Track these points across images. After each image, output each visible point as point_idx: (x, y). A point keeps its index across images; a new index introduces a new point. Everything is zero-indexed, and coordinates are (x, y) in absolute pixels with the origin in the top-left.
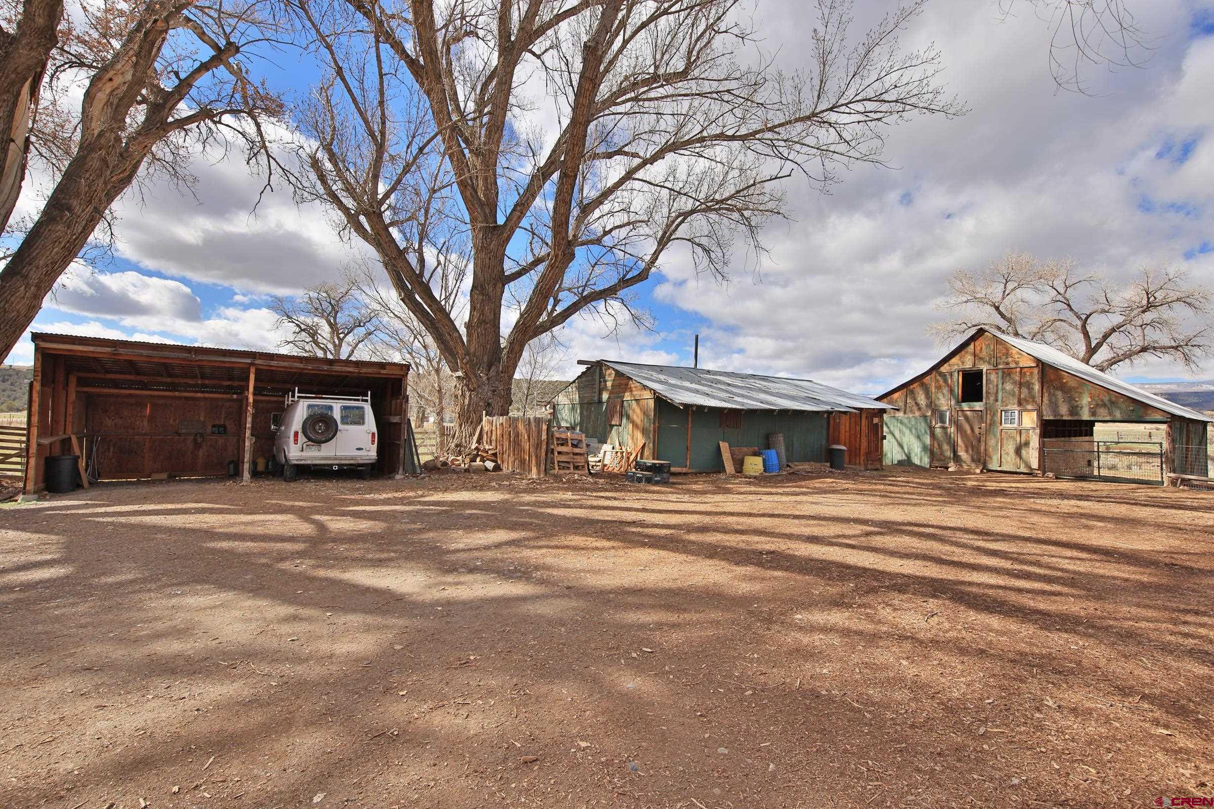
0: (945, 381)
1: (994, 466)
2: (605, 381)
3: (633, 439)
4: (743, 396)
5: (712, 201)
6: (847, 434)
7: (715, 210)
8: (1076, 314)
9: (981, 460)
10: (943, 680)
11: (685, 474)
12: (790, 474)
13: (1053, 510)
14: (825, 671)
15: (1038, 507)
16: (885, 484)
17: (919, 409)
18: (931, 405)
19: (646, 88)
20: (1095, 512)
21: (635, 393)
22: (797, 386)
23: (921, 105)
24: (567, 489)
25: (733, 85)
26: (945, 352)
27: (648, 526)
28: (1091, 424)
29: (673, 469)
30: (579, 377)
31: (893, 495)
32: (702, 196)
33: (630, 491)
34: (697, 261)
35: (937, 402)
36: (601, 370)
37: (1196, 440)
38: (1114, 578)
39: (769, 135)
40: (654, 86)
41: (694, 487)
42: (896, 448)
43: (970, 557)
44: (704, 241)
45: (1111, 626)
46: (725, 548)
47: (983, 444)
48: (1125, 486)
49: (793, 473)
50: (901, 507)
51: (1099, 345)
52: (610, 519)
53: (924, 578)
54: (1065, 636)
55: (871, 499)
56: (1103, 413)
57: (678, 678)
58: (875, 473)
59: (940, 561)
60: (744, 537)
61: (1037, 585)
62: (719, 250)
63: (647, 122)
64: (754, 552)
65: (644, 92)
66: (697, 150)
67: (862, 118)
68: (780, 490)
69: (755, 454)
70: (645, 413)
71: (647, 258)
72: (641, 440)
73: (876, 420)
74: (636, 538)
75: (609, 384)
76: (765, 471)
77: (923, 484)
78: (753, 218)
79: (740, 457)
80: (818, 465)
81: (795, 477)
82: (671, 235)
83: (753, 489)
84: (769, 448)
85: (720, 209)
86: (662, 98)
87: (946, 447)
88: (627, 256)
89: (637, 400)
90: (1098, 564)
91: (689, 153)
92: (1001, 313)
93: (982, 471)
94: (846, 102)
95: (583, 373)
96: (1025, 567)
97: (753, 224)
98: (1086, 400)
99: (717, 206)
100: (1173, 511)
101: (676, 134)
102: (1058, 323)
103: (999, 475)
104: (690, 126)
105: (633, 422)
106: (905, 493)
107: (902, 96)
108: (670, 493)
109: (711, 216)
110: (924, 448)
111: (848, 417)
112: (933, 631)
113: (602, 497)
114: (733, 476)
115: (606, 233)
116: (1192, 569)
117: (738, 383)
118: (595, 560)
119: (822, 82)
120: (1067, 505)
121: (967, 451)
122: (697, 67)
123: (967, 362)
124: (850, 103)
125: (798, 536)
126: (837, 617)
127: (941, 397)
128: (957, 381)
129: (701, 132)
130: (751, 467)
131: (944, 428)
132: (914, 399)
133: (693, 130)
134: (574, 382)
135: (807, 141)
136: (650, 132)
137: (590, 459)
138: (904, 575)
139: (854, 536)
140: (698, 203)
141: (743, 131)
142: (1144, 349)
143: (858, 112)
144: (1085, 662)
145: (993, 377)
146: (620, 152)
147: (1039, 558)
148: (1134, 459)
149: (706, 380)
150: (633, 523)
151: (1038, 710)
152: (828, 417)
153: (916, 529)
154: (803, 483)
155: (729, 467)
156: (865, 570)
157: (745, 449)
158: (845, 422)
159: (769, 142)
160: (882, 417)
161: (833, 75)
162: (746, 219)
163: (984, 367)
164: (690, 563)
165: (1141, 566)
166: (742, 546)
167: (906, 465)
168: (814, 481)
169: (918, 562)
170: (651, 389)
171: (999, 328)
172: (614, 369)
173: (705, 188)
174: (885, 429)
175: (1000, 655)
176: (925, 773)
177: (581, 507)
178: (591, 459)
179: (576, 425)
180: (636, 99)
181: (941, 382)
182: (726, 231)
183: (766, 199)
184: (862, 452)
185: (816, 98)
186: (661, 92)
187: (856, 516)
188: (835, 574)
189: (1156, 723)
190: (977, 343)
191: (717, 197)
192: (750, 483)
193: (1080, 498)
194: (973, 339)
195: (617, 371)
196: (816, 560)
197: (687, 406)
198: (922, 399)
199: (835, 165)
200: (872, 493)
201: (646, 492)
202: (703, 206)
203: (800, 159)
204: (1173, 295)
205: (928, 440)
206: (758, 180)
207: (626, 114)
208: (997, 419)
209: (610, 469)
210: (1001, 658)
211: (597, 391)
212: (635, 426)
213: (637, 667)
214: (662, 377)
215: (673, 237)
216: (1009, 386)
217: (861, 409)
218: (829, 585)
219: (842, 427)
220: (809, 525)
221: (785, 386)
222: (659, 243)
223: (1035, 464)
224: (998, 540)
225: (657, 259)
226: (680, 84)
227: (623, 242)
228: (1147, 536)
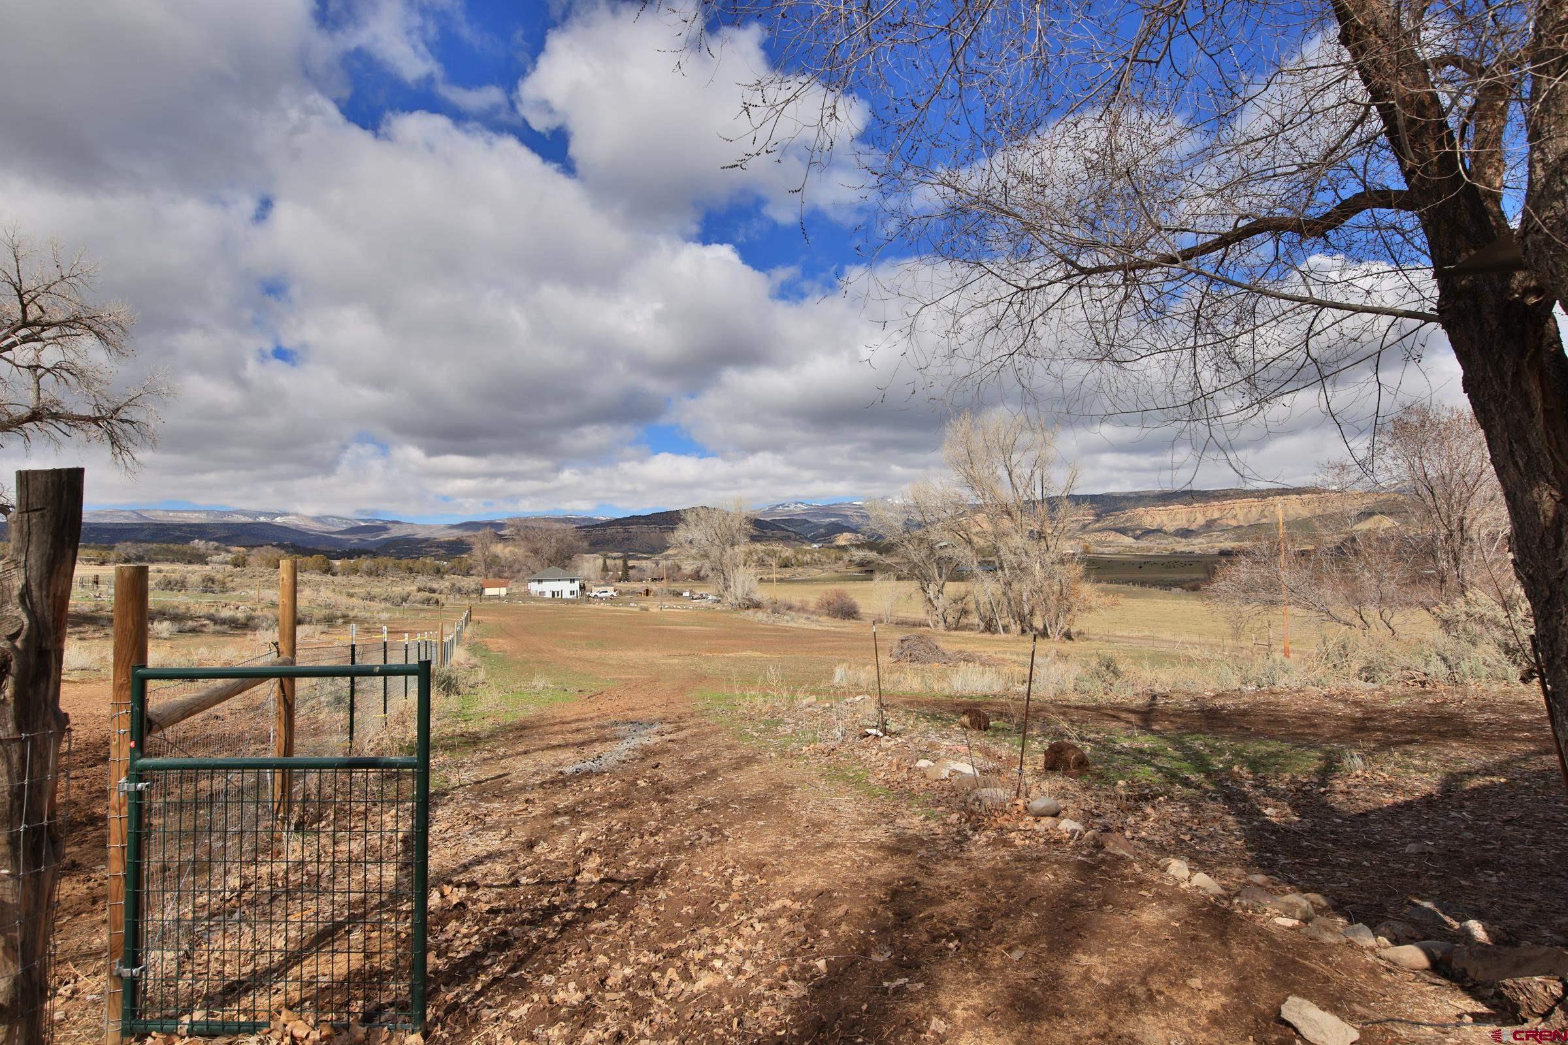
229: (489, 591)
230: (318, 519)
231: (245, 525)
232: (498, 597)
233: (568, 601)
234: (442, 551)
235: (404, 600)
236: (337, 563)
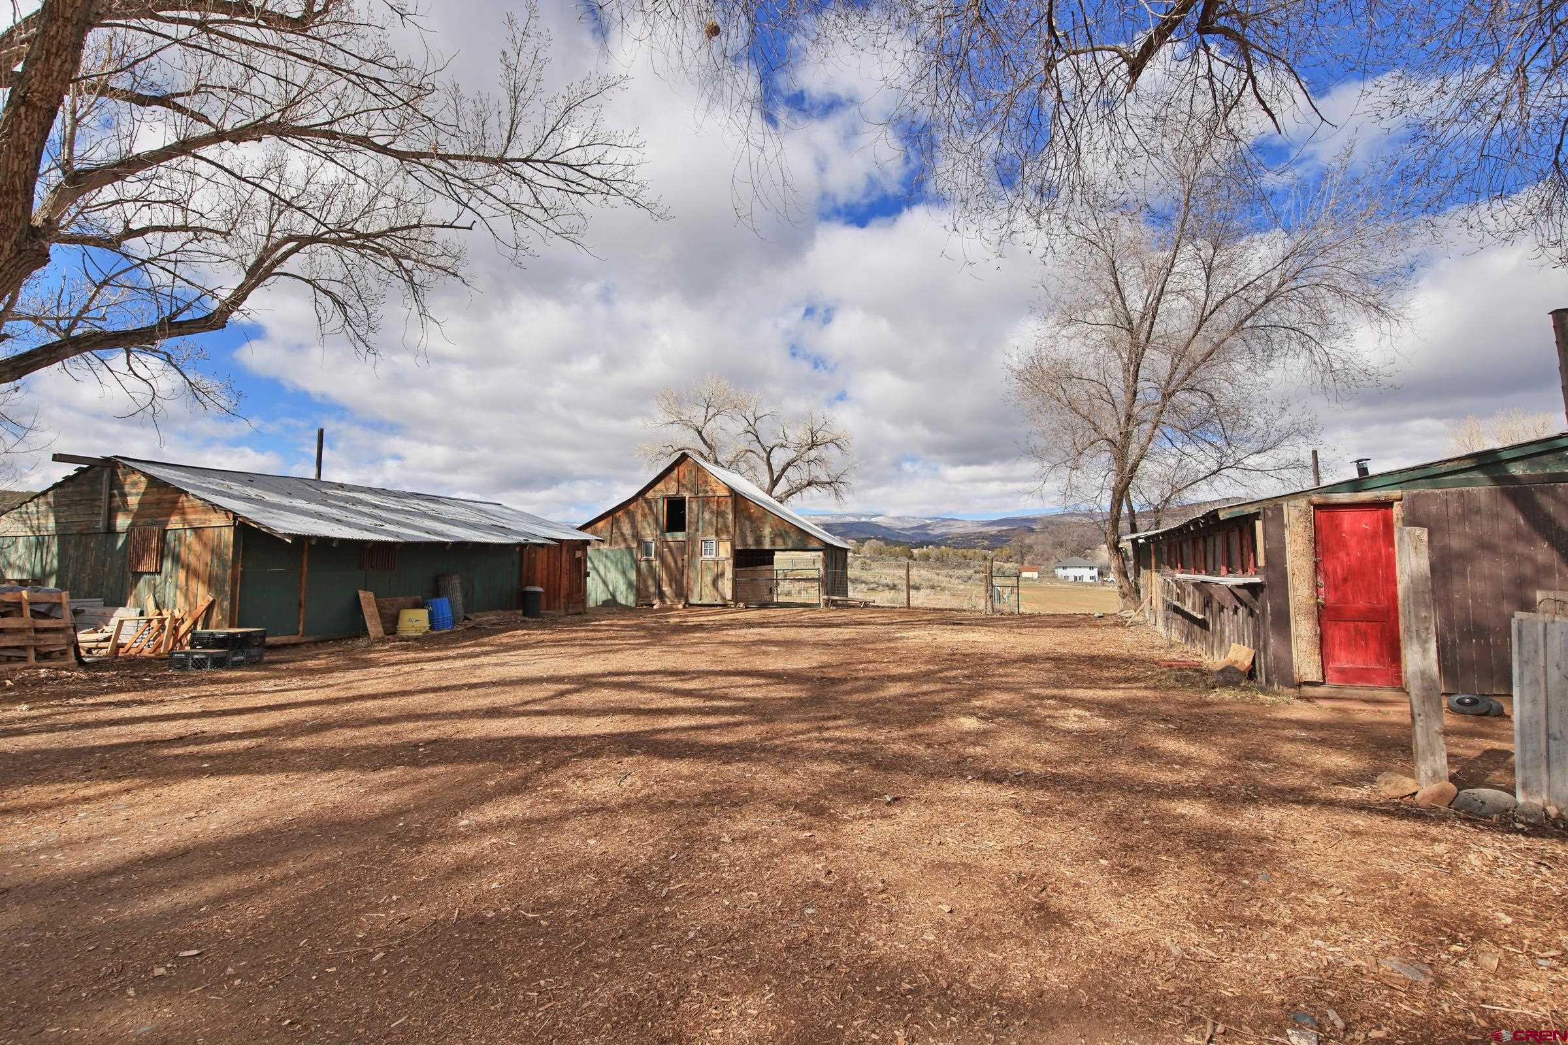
0: (651, 508)
1: (694, 600)
2: (124, 495)
3: (186, 597)
4: (398, 523)
5: (351, 231)
6: (545, 572)
7: (354, 246)
8: (762, 446)
9: (682, 593)
10: (631, 849)
11: (295, 645)
12: (468, 629)
13: (741, 640)
14: (494, 885)
15: (730, 639)
16: (586, 631)
17: (625, 540)
18: (637, 536)
19: (225, 17)
20: (773, 638)
21: (191, 517)
22: (480, 510)
23: (627, 194)
24: (17, 700)
25: (384, 74)
26: (652, 476)
27: (212, 740)
28: (771, 553)
29: (270, 640)
30: (56, 486)
31: (595, 642)
32: (331, 219)
33: (178, 685)
34: (323, 317)
35: (643, 533)
36: (114, 473)
37: (840, 566)
38: (782, 698)
39: (440, 165)
40: (241, 19)
41: (310, 663)
42: (601, 586)
43: (667, 702)
44: (336, 288)
45: (777, 746)
46: (357, 749)
47: (685, 577)
48: (795, 610)
49: (473, 627)
50: (603, 656)
51: (779, 477)
52: (124, 740)
53: (621, 734)
54: (742, 765)
55: (570, 650)
56: (780, 543)
57: (252, 979)
58: (577, 618)
59: (638, 712)
60: (390, 728)
61: (724, 719)
62: (360, 306)
63: (227, 73)
64: (404, 746)
65: (220, 22)
66: (323, 148)
67: (562, 185)
68: (450, 653)
69: (418, 605)
70: (216, 552)
71: (225, 294)
72: (203, 597)
73: (578, 554)
74: (184, 765)
75: (133, 501)
76: (432, 628)
77: (627, 626)
78: (416, 272)
79: (393, 611)
80: (508, 613)
81: (475, 632)
82: (273, 265)
83: (411, 655)
84: (438, 596)
85: (363, 247)
86: (257, 44)
87: (650, 582)
88: (178, 282)
89: (195, 530)
90: (771, 688)
91: (308, 147)
92: (703, 439)
93: (684, 607)
94: (544, 159)
95: (68, 479)
96: (715, 703)
97: (416, 280)
98: (767, 531)
99: (358, 242)
100: (825, 630)
101: (284, 111)
102: (749, 454)
103: (699, 608)
104: (308, 108)
105: (187, 568)
106: (607, 639)
107: (606, 176)
108: (263, 678)
109: (345, 252)
110: (630, 585)
111: (545, 550)
112: (625, 795)
113: (109, 704)
114: (382, 641)
115: (129, 233)
116: (833, 679)
117: (391, 503)
118: (80, 822)
119: (513, 122)
120: (752, 634)
121: (671, 586)
122: (322, 23)
123: (670, 488)
124: (547, 161)
125: (473, 711)
126: (516, 808)
127: (645, 524)
128: (662, 508)
129: (330, 123)
130: (411, 624)
131: (648, 561)
132: (620, 529)
133: (315, 114)
134: (44, 493)
135: (494, 190)
136: (232, 90)
137: (81, 637)
138: (598, 736)
139: (546, 699)
140: (323, 229)
141: (400, 146)
142: (810, 484)
143: (558, 177)
144: (757, 788)
145: (694, 506)
146: (164, 101)
147: (727, 691)
148: (803, 584)
149: (336, 498)
150: (181, 740)
151: (716, 849)
152: (521, 551)
153: (616, 679)
154: (486, 640)
155: (374, 627)
156: (556, 738)
157: (401, 599)
158: (542, 557)
159: (441, 175)
160: (585, 550)
161: (526, 119)
162: (406, 271)
163: (687, 495)
164: (292, 785)
165: (802, 683)
166: (388, 741)
167: (611, 605)
168: (500, 636)
169: (616, 718)
170: (227, 511)
171: (702, 455)
172: (144, 474)
173: (337, 207)
174: (589, 564)
175: (687, 803)
176: (604, 966)
177: (51, 729)
178: (85, 638)
179: (45, 575)
180: (202, 25)
181: (647, 510)
182: (372, 282)
183: (437, 252)
184: (563, 593)
185: (505, 141)
186: (253, 34)
187: (551, 673)
188: (518, 754)
189: (803, 828)
190: (681, 468)
191: (358, 227)
192: (407, 649)
193: (762, 625)
194: (677, 463)
195: (152, 480)
196: (495, 740)
197: (299, 539)
198: (627, 529)
199: (530, 234)
200: (570, 642)
201: (213, 682)
202: (333, 236)
203: (484, 211)
204: (829, 437)
205: (633, 576)
206: (425, 221)
207: (177, 41)
208: (698, 550)
209: (132, 652)
210: (686, 805)
211: (104, 512)
212: (191, 572)
213: (164, 990)
214: (252, 492)
215: (276, 270)
216: (707, 516)
217: (561, 541)
218: (509, 769)
219: (539, 563)
220: (489, 695)
221: (463, 510)
222: (251, 273)
223: (729, 596)
224: (694, 678)
225: (244, 298)
226: (292, 37)
227: (173, 257)
228: (807, 655)
229: (1025, 575)
230: (898, 518)
231: (854, 523)
232: (1032, 579)
233: (1087, 584)
234: (986, 543)
235: (969, 578)
236: (915, 551)
